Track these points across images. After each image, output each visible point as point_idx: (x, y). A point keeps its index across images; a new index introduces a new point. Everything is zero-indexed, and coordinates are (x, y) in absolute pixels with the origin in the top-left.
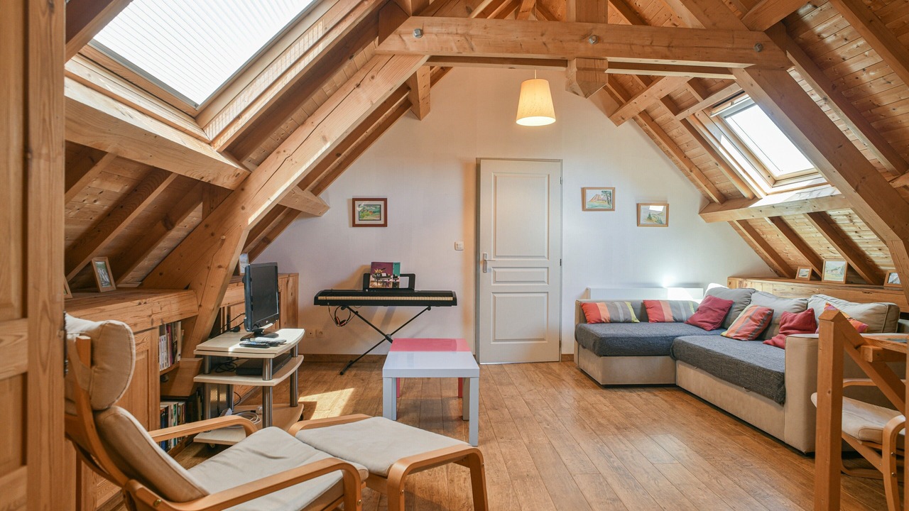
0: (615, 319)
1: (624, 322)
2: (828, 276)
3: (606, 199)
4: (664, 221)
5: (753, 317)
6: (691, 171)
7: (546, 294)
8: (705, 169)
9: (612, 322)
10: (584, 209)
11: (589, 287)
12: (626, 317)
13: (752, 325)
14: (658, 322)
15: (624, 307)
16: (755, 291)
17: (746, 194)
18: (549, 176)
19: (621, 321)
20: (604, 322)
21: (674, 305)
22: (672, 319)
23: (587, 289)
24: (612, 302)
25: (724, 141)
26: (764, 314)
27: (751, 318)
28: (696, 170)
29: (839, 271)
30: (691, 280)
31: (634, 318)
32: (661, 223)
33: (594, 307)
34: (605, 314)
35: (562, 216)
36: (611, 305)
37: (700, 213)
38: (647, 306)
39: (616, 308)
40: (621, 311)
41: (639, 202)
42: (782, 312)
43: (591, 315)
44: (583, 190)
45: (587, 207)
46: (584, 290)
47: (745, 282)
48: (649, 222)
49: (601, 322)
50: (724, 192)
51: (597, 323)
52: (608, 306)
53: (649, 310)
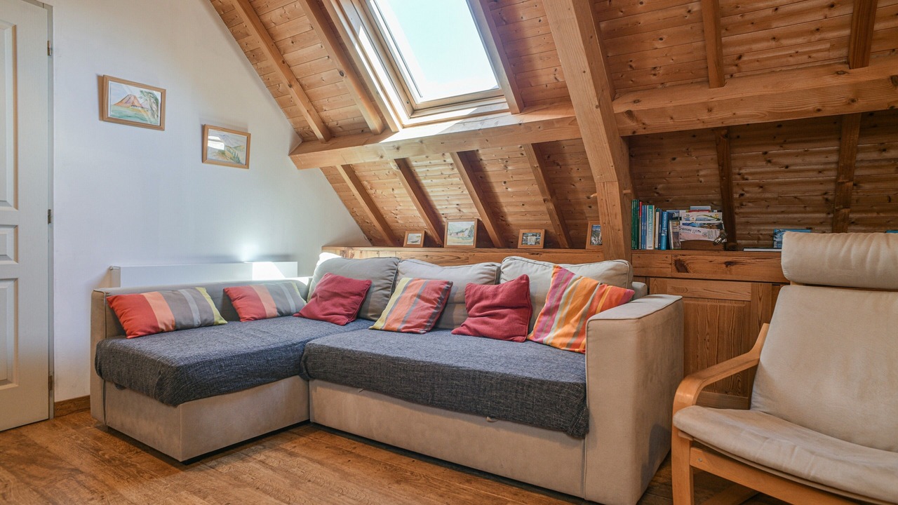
0: (184, 323)
1: (200, 326)
2: (451, 240)
3: (148, 107)
4: (243, 160)
5: (425, 295)
6: (290, 86)
7: (11, 284)
8: (310, 86)
9: (178, 328)
10: (103, 115)
11: (114, 264)
12: (205, 317)
13: (428, 308)
14: (256, 319)
15: (199, 300)
16: (400, 260)
17: (374, 123)
18: (15, 28)
19: (196, 324)
20: (162, 331)
21: (276, 289)
22: (275, 312)
23: (111, 269)
24: (174, 290)
25: (362, 36)
26: (440, 289)
27: (419, 297)
28: (296, 86)
29: (467, 233)
30: (279, 250)
31: (217, 316)
32: (239, 162)
33: (139, 302)
34: (164, 315)
35: (51, 122)
36: (173, 296)
37: (292, 153)
38: (234, 296)
39: (184, 301)
40: (194, 307)
41: (207, 123)
42: (465, 285)
43: (135, 321)
44: (102, 82)
45: (110, 114)
46: (103, 270)
47: (350, 251)
48: (220, 159)
49: (158, 331)
50: (332, 124)
51: (150, 334)
52: (167, 298)
53: (238, 303)
